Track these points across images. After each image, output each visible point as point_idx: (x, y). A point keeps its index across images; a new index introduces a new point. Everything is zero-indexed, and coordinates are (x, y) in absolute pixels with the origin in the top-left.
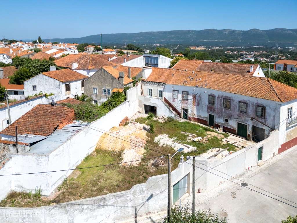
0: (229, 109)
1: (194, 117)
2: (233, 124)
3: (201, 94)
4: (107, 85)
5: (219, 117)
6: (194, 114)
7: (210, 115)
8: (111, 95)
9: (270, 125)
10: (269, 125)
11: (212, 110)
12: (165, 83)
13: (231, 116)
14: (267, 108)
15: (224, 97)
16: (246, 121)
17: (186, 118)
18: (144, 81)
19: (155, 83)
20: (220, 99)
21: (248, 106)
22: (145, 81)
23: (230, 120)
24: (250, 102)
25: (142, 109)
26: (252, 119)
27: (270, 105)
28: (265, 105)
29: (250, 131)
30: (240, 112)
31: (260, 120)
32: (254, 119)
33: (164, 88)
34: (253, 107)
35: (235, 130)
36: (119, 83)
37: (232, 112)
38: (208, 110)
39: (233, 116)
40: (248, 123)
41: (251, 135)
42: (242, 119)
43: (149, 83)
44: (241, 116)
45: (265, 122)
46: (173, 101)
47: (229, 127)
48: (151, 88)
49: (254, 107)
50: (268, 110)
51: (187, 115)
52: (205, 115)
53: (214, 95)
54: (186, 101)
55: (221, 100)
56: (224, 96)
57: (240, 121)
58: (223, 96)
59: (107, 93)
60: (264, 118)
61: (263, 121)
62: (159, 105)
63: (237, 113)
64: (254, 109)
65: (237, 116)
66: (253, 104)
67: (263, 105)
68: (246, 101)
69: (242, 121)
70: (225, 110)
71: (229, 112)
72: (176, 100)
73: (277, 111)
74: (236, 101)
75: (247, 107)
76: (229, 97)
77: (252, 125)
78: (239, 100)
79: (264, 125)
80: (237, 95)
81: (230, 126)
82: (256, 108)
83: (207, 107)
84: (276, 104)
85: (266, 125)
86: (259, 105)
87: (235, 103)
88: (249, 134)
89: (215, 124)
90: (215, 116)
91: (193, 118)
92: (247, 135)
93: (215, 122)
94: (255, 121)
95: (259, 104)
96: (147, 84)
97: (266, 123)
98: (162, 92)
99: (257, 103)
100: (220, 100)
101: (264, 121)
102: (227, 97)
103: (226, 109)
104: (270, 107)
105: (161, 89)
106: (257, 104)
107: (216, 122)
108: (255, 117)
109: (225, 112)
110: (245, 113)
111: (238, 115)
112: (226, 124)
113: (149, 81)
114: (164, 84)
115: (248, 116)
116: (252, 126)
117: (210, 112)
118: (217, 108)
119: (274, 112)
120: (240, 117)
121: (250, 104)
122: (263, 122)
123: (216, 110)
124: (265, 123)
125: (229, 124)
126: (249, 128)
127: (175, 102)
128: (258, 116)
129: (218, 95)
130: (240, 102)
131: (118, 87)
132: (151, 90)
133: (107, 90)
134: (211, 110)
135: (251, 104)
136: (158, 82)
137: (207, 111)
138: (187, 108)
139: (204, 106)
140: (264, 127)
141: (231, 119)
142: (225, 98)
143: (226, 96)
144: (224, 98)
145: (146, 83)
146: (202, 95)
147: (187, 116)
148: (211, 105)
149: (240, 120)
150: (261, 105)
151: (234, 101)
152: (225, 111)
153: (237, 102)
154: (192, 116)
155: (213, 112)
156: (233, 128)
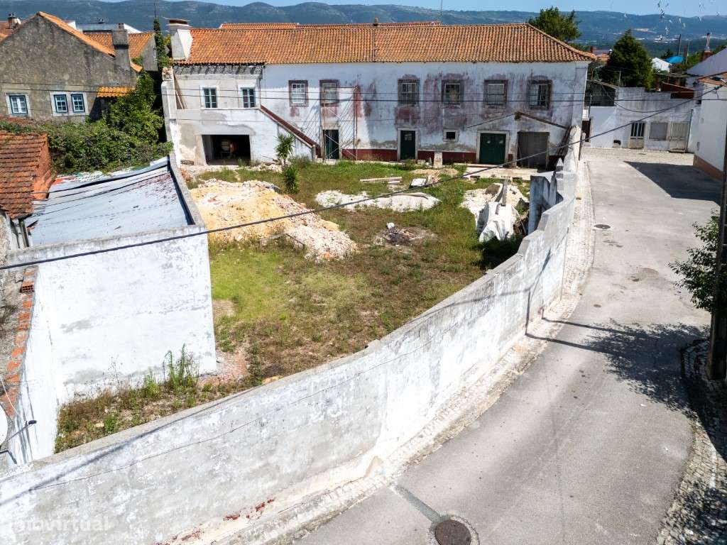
0: (458, 106)
1: (359, 147)
2: (469, 140)
3: (374, 83)
4: (66, 77)
5: (432, 131)
6: (356, 141)
7: (403, 133)
8: (87, 113)
9: (561, 119)
10: (558, 122)
11: (410, 117)
12: (261, 64)
13: (463, 123)
14: (556, 83)
15: (445, 77)
16: (503, 124)
17: (336, 156)
18: (181, 65)
19: (227, 68)
20: (433, 83)
21: (509, 87)
22: (187, 65)
23: (461, 132)
24: (513, 75)
25: (197, 152)
26: (518, 116)
27: (561, 74)
28: (549, 78)
29: (512, 146)
30: (487, 106)
31: (538, 115)
32: (523, 114)
33: (260, 78)
34: (521, 86)
35: (475, 154)
36: (116, 68)
37: (467, 111)
38: (399, 121)
39: (471, 120)
40: (508, 129)
41: (515, 154)
42: (494, 122)
43: (204, 69)
44: (490, 115)
45: (548, 117)
46: (293, 113)
47: (458, 150)
48: (210, 84)
49: (525, 87)
50: (557, 88)
51: (337, 146)
52: (390, 136)
53: (414, 76)
54: (334, 108)
55: (435, 86)
56: (445, 73)
57: (487, 127)
58: (441, 76)
59: (70, 109)
60: (548, 108)
61: (545, 114)
62: (256, 131)
63: (481, 110)
64: (525, 91)
65: (480, 120)
66: (522, 81)
67: (547, 77)
68: (504, 76)
69: (494, 127)
70: (448, 110)
71: (458, 113)
72: (301, 111)
73: (577, 85)
74: (476, 82)
75: (506, 90)
76: (459, 76)
77: (519, 130)
78: (486, 78)
79: (547, 124)
80: (480, 65)
81: (462, 146)
82: (529, 88)
83: (395, 114)
84: (576, 68)
85: (552, 124)
86: (535, 79)
87: (474, 86)
88: (510, 152)
89: (419, 152)
90: (419, 130)
91: (354, 151)
92: (506, 156)
93: (420, 146)
94: (526, 120)
95: (537, 76)
96: (195, 75)
97: (552, 118)
98: (252, 91)
99: (531, 77)
100: (433, 88)
101: (548, 114)
102: (453, 75)
103: (451, 108)
104: (562, 81)
105: (250, 82)
106: (530, 79)
107: (422, 146)
108: (527, 110)
109: (447, 116)
110: (500, 107)
111: (482, 116)
112: (450, 145)
113: (204, 64)
114: (258, 68)
115: (508, 112)
116: (518, 133)
117: (405, 125)
118: (425, 110)
119: (572, 88)
120: (488, 117)
121: (513, 82)
122: (544, 118)
123: (422, 115)
124: (550, 118)
125: (458, 143)
126: (510, 139)
127: (298, 115)
128: (532, 107)
129: (428, 76)
130: (487, 82)
131: (111, 81)
132: (214, 91)
133: (68, 94)
134: (407, 120)
135: (515, 82)
136: (236, 64)
137: (396, 123)
138: (336, 128)
139: (385, 113)
140: (548, 128)
141: (463, 130)
142: (446, 79)
143: (448, 75)
144: (443, 81)
145: (191, 73)
146: (377, 83)
147: (338, 150)
148: (406, 105)
149: (488, 125)
150: (541, 79)
151: (471, 82)
152: (446, 113)
153: (481, 84)
154: (351, 147)
155: (414, 123)
156: (469, 149)
